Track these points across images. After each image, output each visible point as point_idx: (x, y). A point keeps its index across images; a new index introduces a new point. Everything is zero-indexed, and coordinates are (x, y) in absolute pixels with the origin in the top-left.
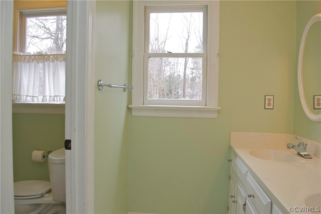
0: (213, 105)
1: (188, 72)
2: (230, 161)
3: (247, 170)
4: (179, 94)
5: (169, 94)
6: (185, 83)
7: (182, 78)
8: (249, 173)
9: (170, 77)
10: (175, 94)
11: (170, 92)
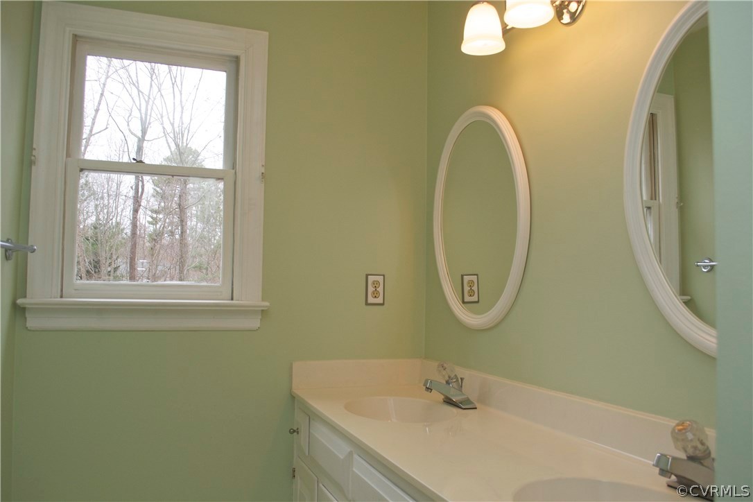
0: (250, 296)
1: (144, 218)
2: (294, 431)
3: (349, 450)
4: (118, 273)
5: (93, 272)
6: (134, 246)
7: (128, 231)
8: (356, 456)
9: (95, 228)
10: (110, 272)
11: (95, 267)
